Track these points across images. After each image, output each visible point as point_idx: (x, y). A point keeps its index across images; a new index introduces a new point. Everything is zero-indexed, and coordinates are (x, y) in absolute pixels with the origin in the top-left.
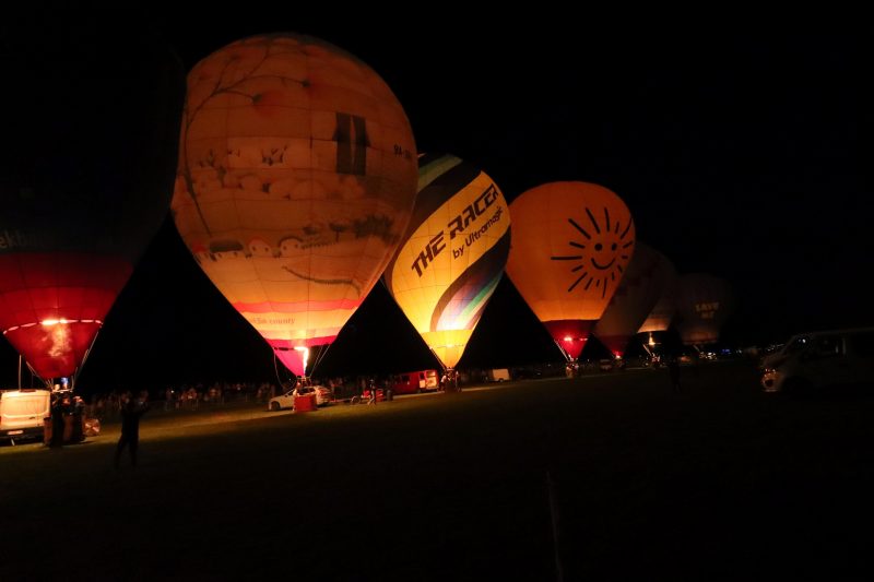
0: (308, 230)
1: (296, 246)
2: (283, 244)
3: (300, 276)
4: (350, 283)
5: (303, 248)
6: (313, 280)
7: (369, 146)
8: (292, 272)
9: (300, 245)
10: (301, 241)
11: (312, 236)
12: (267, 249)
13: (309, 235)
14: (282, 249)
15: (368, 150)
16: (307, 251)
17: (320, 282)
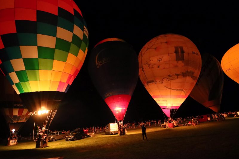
0: (169, 76)
1: (167, 80)
2: (163, 80)
3: (168, 88)
4: (182, 90)
5: (168, 80)
6: (172, 89)
7: (184, 53)
8: (166, 87)
9: (167, 79)
10: (168, 79)
11: (171, 77)
12: (159, 82)
13: (170, 77)
14: (163, 81)
15: (184, 54)
16: (169, 81)
17: (173, 90)
